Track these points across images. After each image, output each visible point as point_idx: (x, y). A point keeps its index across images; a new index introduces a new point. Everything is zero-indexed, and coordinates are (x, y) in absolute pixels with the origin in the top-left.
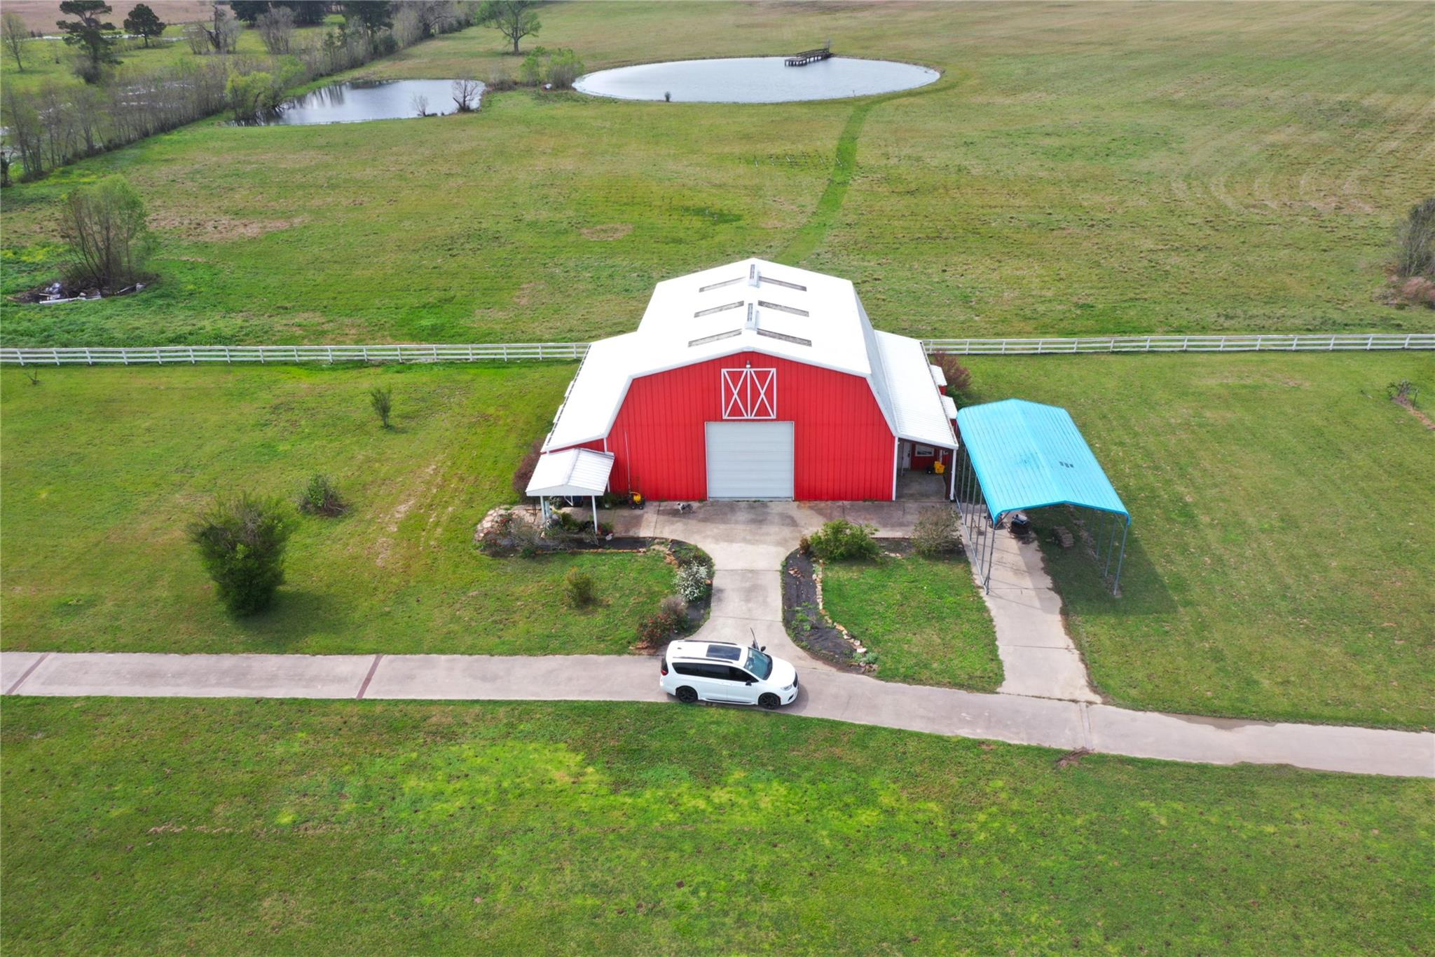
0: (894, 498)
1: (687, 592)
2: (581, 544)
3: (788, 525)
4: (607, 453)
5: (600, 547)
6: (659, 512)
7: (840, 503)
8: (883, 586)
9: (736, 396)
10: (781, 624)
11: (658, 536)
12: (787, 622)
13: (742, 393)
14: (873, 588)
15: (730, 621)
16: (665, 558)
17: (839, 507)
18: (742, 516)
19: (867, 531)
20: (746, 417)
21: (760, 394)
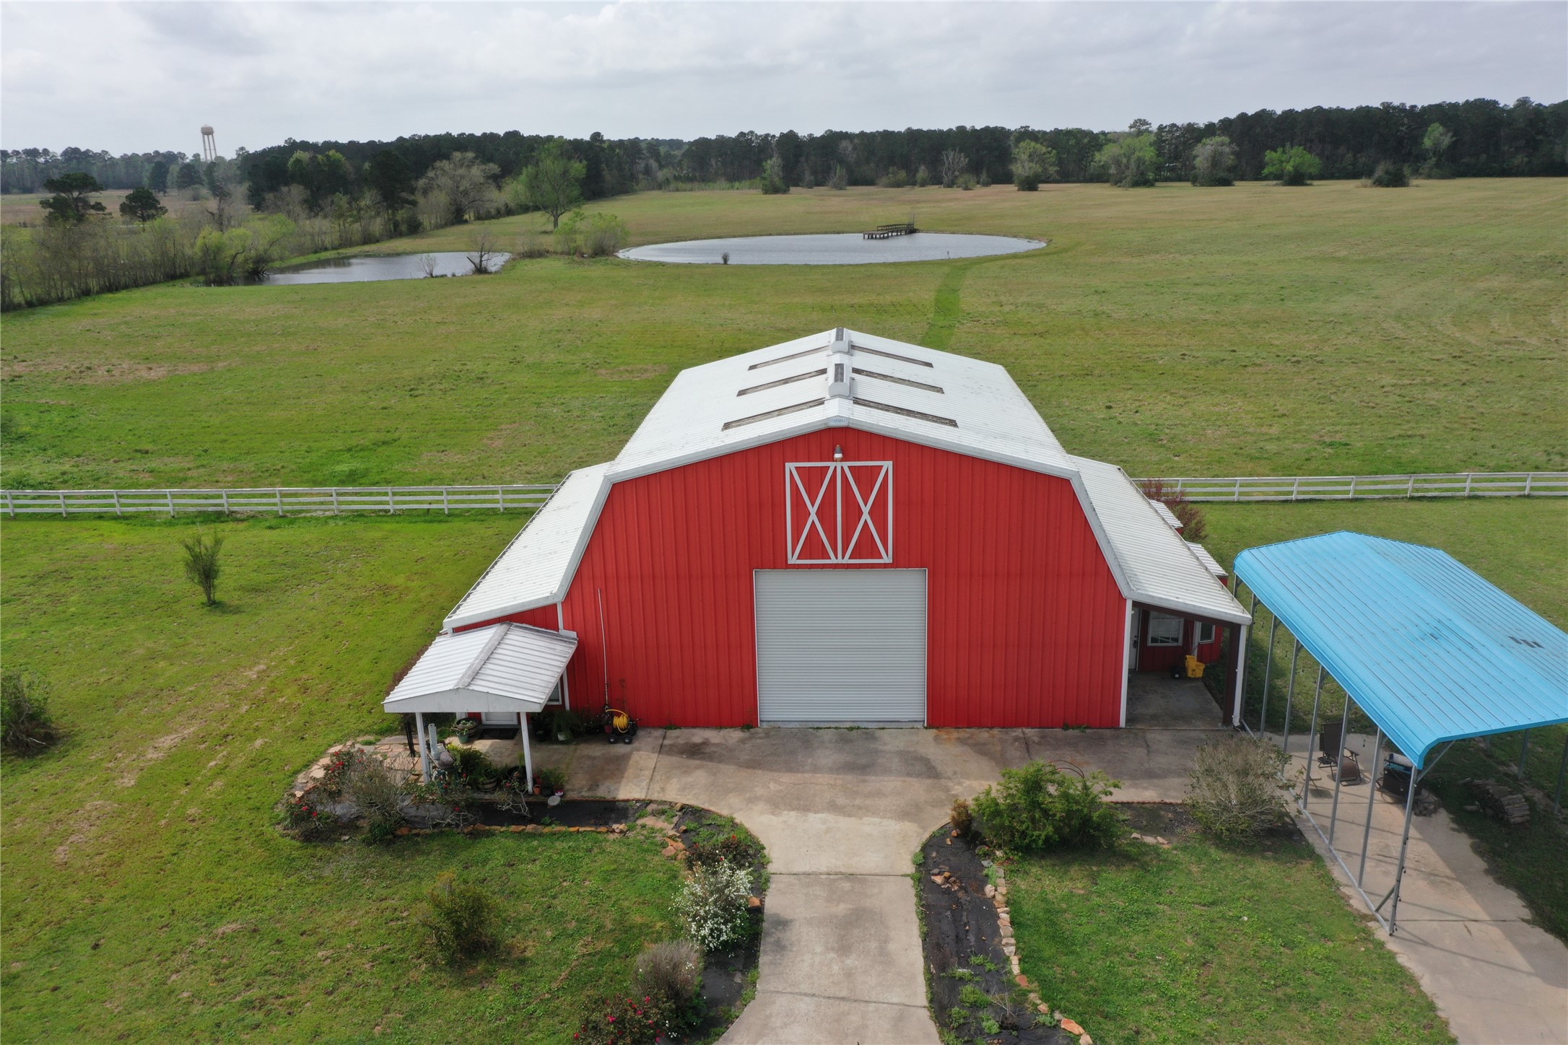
0: (1122, 723)
1: (705, 932)
2: (491, 814)
3: (919, 775)
4: (563, 632)
5: (531, 821)
6: (661, 749)
7: (1018, 732)
8: (1148, 914)
9: (813, 517)
10: (925, 1014)
11: (655, 796)
12: (940, 1008)
13: (826, 513)
14: (1127, 919)
15: (805, 1006)
16: (664, 845)
17: (1016, 739)
18: (827, 757)
19: (1096, 788)
20: (833, 560)
21: (861, 513)
